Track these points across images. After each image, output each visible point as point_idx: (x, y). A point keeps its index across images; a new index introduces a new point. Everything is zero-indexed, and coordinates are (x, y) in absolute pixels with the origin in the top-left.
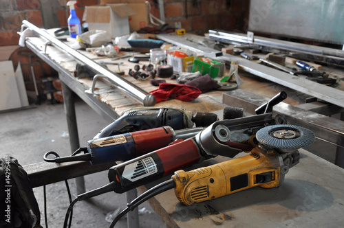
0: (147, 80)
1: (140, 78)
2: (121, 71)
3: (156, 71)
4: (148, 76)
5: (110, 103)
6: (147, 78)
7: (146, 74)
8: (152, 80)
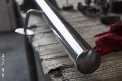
0: (97, 16)
1: (88, 13)
2: (70, 4)
3: (108, 5)
4: (98, 11)
5: (40, 50)
6: (97, 13)
7: (97, 8)
8: (103, 16)
